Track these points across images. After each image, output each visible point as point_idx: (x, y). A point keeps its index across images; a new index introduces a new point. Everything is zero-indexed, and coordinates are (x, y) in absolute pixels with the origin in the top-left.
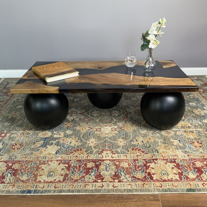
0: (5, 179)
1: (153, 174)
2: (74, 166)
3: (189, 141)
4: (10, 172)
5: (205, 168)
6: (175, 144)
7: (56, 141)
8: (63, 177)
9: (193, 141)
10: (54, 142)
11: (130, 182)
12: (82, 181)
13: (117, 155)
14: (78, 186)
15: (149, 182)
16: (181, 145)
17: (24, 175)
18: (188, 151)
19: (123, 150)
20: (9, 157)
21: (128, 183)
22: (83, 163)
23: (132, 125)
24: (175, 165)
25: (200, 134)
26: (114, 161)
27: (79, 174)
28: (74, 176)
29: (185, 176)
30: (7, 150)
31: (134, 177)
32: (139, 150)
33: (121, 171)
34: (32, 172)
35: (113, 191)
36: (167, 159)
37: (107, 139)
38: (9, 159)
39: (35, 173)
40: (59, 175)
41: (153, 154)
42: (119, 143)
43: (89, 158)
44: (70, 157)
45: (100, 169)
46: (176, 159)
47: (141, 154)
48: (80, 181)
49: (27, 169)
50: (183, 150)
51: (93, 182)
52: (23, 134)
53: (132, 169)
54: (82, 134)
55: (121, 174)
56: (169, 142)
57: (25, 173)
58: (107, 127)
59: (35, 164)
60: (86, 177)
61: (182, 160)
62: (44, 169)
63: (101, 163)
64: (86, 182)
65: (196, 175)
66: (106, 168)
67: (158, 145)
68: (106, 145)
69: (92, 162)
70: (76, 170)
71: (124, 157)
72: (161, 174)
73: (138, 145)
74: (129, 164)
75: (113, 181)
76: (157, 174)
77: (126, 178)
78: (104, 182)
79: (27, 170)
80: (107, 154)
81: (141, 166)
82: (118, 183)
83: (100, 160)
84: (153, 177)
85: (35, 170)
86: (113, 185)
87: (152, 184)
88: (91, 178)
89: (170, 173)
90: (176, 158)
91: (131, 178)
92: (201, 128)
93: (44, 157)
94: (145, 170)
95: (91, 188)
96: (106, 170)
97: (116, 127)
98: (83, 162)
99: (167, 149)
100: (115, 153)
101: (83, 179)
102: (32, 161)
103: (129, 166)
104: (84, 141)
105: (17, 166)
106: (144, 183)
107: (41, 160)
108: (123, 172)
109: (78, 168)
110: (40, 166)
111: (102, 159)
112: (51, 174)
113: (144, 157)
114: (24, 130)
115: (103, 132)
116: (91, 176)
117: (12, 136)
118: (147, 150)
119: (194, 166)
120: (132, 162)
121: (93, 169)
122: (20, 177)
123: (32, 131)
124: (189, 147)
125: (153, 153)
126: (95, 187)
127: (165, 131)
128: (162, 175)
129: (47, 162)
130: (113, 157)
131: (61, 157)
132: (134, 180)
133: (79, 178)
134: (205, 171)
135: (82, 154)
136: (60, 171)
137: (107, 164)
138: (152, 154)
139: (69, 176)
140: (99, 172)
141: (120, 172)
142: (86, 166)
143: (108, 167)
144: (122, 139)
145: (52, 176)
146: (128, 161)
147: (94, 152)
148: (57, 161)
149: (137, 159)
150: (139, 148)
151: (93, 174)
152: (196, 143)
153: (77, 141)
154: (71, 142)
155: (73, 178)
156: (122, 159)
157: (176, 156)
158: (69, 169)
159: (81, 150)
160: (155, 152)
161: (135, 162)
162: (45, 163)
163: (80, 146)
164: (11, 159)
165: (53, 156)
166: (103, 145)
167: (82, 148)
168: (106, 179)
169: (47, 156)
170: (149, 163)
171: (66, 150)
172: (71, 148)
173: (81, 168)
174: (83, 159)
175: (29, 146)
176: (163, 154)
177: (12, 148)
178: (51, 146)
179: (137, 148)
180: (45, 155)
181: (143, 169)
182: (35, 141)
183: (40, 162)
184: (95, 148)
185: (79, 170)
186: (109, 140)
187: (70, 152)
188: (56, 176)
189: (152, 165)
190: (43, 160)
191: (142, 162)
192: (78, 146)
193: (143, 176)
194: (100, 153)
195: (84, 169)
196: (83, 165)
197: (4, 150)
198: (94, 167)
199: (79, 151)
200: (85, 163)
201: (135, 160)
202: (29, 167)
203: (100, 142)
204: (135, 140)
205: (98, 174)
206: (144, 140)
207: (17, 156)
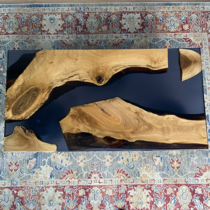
0: (16, 209)
1: (131, 203)
2: (68, 194)
3: (170, 159)
4: (18, 201)
5: (173, 195)
6: (157, 163)
8: (61, 206)
9: (174, 160)
10: (46, 161)
13: (103, 179)
16: (162, 165)
17: (30, 204)
18: (165, 173)
19: (110, 173)
20: (11, 182)
22: (75, 190)
24: (150, 192)
26: (102, 187)
27: (73, 203)
28: (70, 205)
29: (154, 206)
30: (6, 172)
32: (124, 172)
34: (36, 201)
36: (145, 185)
37: (95, 156)
38: (12, 184)
39: (39, 202)
40: (58, 204)
41: (135, 178)
42: (107, 162)
43: (81, 184)
44: (63, 182)
45: (90, 197)
46: (152, 185)
47: (124, 178)
49: (31, 197)
50: (161, 172)
53: (115, 197)
55: (106, 203)
56: (152, 161)
57: (31, 202)
59: (36, 192)
60: (79, 206)
61: (157, 186)
62: (45, 196)
63: (90, 190)
65: (163, 204)
66: (95, 196)
67: (141, 165)
68: (94, 165)
69: (83, 188)
70: (71, 198)
71: (109, 183)
72: (137, 202)
73: (123, 165)
74: (113, 191)
76: (134, 203)
77: (110, 208)
79: (31, 199)
80: (95, 178)
81: (122, 194)
83: (89, 186)
84: (130, 207)
85: (37, 198)
88: (83, 207)
89: (144, 201)
91: (114, 208)
93: (41, 182)
94: (125, 198)
96: (94, 199)
98: (75, 188)
99: (148, 170)
100: (102, 177)
101: (76, 209)
102: (32, 188)
103: (113, 194)
104: (74, 158)
105: (21, 193)
107: (40, 186)
108: (108, 201)
109: (72, 196)
110: (40, 194)
111: (91, 185)
112: (51, 202)
113: (126, 182)
116: (83, 206)
118: (130, 173)
119: (165, 193)
120: (116, 189)
121: (84, 198)
122: (28, 207)
124: (167, 168)
125: (135, 177)
128: (137, 204)
129: (45, 188)
130: (100, 182)
131: (56, 183)
132: (116, 209)
133: (73, 208)
134: (172, 199)
135: (74, 178)
136: (58, 200)
137: (95, 192)
138: (133, 178)
139: (66, 206)
140: (89, 201)
141: (105, 201)
142: (78, 194)
143: (96, 195)
144: (109, 155)
145: (52, 205)
146: (113, 187)
147: (84, 176)
148: (53, 187)
149: (121, 185)
150: (123, 170)
151: (84, 203)
152: (175, 162)
153: (67, 159)
154: (62, 160)
155: (69, 207)
156: (108, 185)
157: (154, 181)
158: (65, 197)
159: (72, 172)
160: (137, 175)
161: (118, 188)
162: (43, 189)
163: (71, 167)
164: (13, 184)
165: (49, 180)
166: (92, 165)
167: (73, 169)
168: (95, 209)
169: (44, 180)
170: (129, 190)
171: (59, 172)
172: (63, 169)
173: (74, 196)
174: (75, 185)
175: (24, 166)
176: (143, 178)
177: (10, 170)
178: (44, 166)
179: (122, 170)
180: (42, 179)
181: (124, 197)
182: (28, 159)
183: (39, 189)
184: (84, 170)
185: (73, 198)
186: (97, 158)
187: (62, 175)
188: (56, 205)
189: (132, 192)
190: (41, 186)
191: (124, 188)
192: (69, 167)
193: (123, 206)
194: (89, 176)
195: (77, 197)
196: (76, 192)
197: (4, 172)
198: (84, 195)
199: (70, 174)
200: (77, 190)
201: (119, 186)
202: (32, 194)
203: (88, 160)
204: (121, 157)
205: (88, 203)
206: (130, 156)
207: (18, 181)
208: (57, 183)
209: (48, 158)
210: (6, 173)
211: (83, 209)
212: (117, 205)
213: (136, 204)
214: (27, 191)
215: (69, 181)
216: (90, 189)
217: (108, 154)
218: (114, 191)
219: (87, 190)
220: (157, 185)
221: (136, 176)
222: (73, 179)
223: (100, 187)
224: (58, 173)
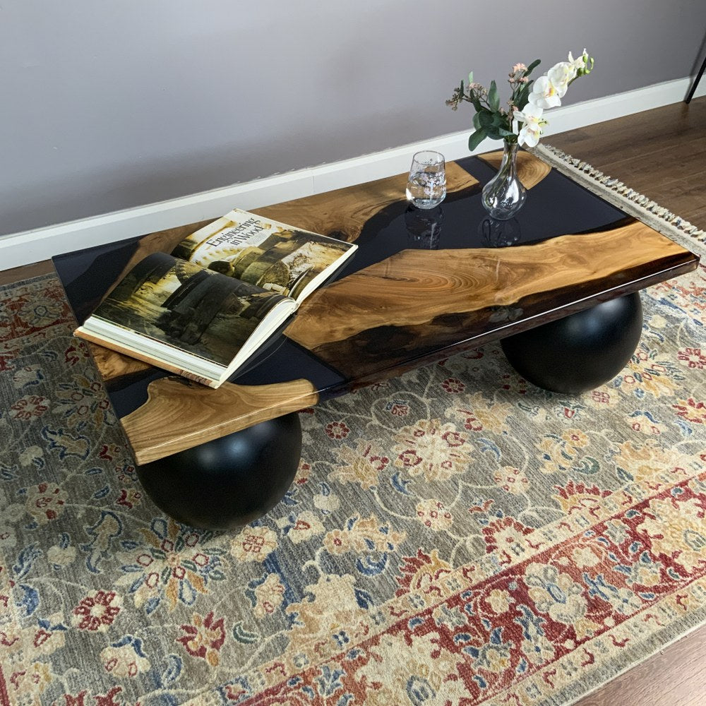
1: (675, 555)
2: (458, 629)
3: (669, 408)
6: (646, 429)
7: (317, 558)
8: (461, 680)
9: (680, 405)
10: (316, 563)
11: (644, 609)
12: (523, 668)
13: (537, 531)
14: (528, 689)
15: (684, 587)
16: (662, 428)
18: (690, 442)
19: (542, 508)
20: (218, 693)
21: (643, 614)
22: (472, 604)
23: (489, 401)
24: (698, 501)
25: (678, 374)
26: (550, 556)
27: (498, 649)
28: (489, 663)
30: (179, 668)
31: (639, 588)
32: (580, 489)
33: (594, 584)
35: (626, 658)
36: (668, 491)
37: (464, 486)
38: (226, 700)
40: (445, 681)
41: (623, 488)
42: (510, 484)
43: (477, 577)
44: (416, 601)
45: (536, 601)
46: (686, 483)
47: (595, 501)
48: (522, 673)
50: (679, 444)
51: (557, 658)
52: (175, 575)
53: (614, 565)
54: (373, 493)
55: (603, 595)
56: (629, 430)
58: (427, 438)
59: (335, 678)
60: (522, 648)
61: (701, 479)
62: (378, 679)
63: (521, 580)
64: (539, 668)
66: (549, 590)
67: (612, 452)
68: (479, 509)
69: (493, 587)
70: (476, 638)
71: (564, 533)
72: (691, 545)
73: (563, 471)
74: (592, 549)
75: (602, 627)
76: (684, 551)
77: (626, 601)
78: (583, 641)
80: (510, 540)
81: (627, 544)
82: (619, 627)
83: (512, 571)
84: (682, 566)
85: (353, 700)
86: (611, 638)
87: (695, 588)
88: (539, 645)
90: (684, 480)
91: (637, 595)
92: (663, 350)
93: (336, 637)
94: (647, 551)
95: (568, 681)
96: (557, 600)
97: (452, 428)
98: (470, 600)
99: (643, 455)
100: (530, 527)
101: (521, 661)
102: (314, 673)
103: (600, 558)
104: (404, 517)
106: (676, 593)
107: (338, 652)
108: (603, 585)
109: (474, 627)
110: (358, 678)
111: (510, 566)
112: (416, 686)
113: (611, 509)
114: (160, 554)
115: (429, 462)
116: (536, 640)
117: (138, 599)
118: (601, 482)
120: (596, 539)
121: (520, 614)
123: (194, 551)
124: (684, 428)
125: (622, 484)
126: (576, 669)
127: (590, 393)
128: (694, 550)
129: (362, 650)
130: (534, 543)
131: (392, 613)
132: (645, 596)
133: (508, 665)
135: (442, 571)
136: (436, 666)
137: (542, 578)
138: (621, 489)
139: (476, 670)
140: (544, 616)
141: (595, 588)
142: (493, 613)
143: (552, 585)
144: (503, 466)
145: (427, 697)
146: (584, 540)
147: (471, 550)
148: (391, 631)
149: (601, 524)
150: (574, 483)
151: (532, 630)
152: (689, 407)
153: (385, 530)
154: (367, 541)
155: (491, 670)
156: (563, 540)
157: (679, 471)
158: (453, 644)
159: (426, 556)
160: (623, 478)
161: (602, 535)
162: (360, 658)
163: (411, 545)
164: (231, 697)
165: (360, 618)
166: (471, 511)
167: (422, 549)
168: (580, 629)
169: (342, 626)
170: (638, 524)
171: (382, 577)
172: (388, 561)
173: (485, 625)
174: (461, 590)
175: (244, 614)
176: (646, 476)
177: (192, 653)
178: (316, 582)
179: (571, 485)
180: (334, 627)
181: (641, 551)
182: (247, 587)
183: (342, 665)
184: (460, 535)
185: (486, 634)
186: (474, 487)
187: (398, 580)
188: (438, 688)
189: (649, 527)
190: (344, 651)
191: (618, 527)
192: (404, 548)
193: (659, 575)
194: (488, 544)
195: (495, 625)
196: (479, 610)
197: (170, 673)
198: (515, 605)
199: (423, 564)
200: (478, 600)
201: (599, 530)
202: (325, 697)
203: (453, 504)
204: (540, 457)
205: (545, 622)
206: (563, 446)
207: (243, 676)
208: (397, 611)
209: (318, 553)
210: (182, 671)
211: (542, 650)
212: (638, 583)
213: (692, 551)
214: (300, 694)
215: (431, 588)
216: (518, 576)
217: (499, 465)
218: (598, 549)
219: (514, 586)
220: (698, 478)
221: (622, 481)
222: (441, 575)
223: (545, 557)
224: (380, 582)
